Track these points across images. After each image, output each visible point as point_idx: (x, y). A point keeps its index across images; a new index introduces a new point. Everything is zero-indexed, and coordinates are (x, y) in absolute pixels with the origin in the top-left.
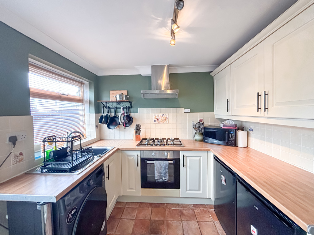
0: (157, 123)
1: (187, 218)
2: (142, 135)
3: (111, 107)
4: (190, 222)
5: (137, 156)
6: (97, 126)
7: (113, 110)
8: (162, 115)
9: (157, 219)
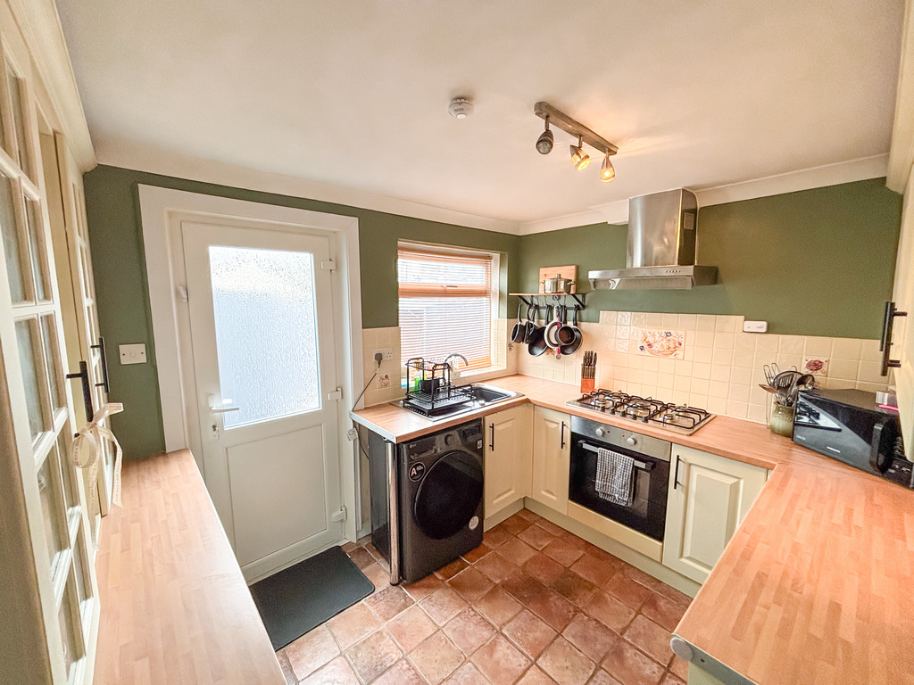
0: (648, 354)
1: (659, 617)
2: (599, 383)
3: (541, 305)
4: (659, 629)
5: (563, 425)
6: (510, 346)
7: (544, 312)
8: (664, 335)
9: (581, 575)
